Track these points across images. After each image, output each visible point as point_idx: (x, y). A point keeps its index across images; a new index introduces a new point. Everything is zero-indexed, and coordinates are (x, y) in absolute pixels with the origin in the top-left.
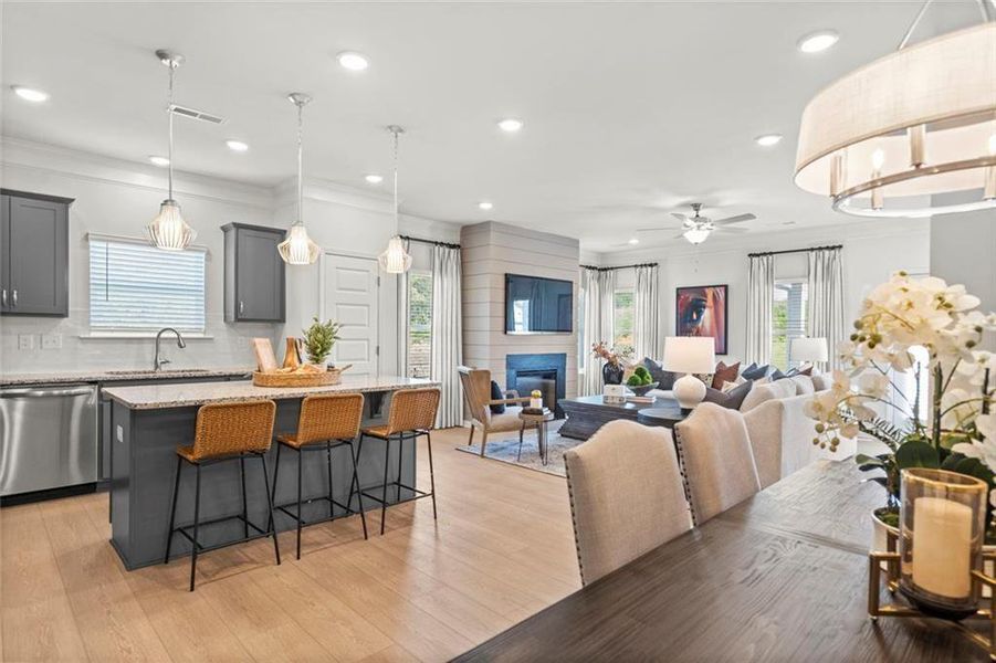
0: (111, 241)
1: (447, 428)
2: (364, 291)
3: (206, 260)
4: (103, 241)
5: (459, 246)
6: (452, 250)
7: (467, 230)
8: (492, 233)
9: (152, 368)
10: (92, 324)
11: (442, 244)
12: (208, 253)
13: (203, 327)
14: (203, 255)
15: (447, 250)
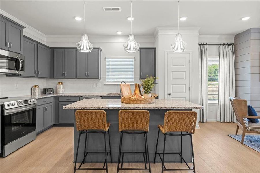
0: (111, 58)
1: (227, 122)
2: (184, 66)
3: (134, 61)
4: (109, 58)
5: (233, 44)
6: (229, 46)
7: (238, 36)
8: (251, 34)
9: (120, 93)
10: (107, 81)
11: (224, 44)
12: (135, 58)
13: (133, 81)
14: (133, 59)
15: (227, 46)
